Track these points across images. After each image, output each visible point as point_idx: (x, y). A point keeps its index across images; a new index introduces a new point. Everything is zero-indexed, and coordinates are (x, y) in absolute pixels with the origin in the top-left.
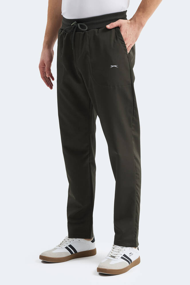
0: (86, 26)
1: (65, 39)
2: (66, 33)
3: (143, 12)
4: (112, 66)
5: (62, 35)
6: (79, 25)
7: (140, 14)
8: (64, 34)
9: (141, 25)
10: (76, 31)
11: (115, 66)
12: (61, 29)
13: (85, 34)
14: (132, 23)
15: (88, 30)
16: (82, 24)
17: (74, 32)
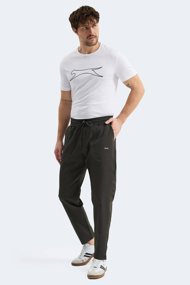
0: (91, 124)
1: (75, 132)
2: (76, 128)
4: (106, 148)
6: (87, 122)
8: (75, 129)
10: (84, 127)
11: (107, 148)
13: (90, 128)
14: (118, 120)
15: (92, 126)
16: (89, 122)
17: (83, 127)
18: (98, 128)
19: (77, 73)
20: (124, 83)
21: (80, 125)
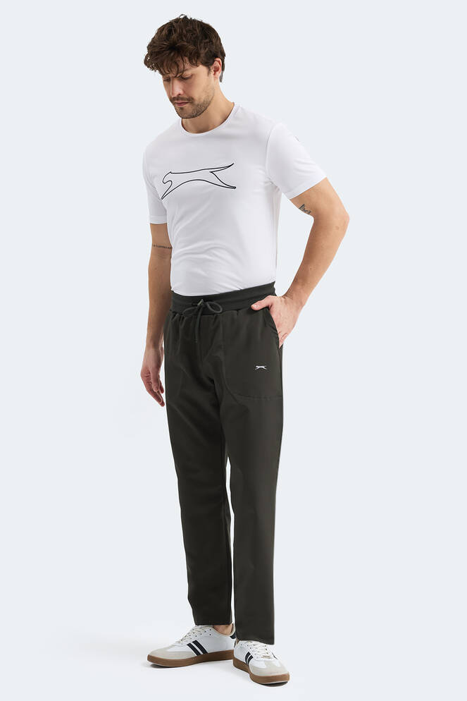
0: (220, 307)
1: (181, 327)
2: (183, 318)
3: (303, 285)
4: (258, 367)
5: (176, 321)
6: (208, 304)
7: (299, 287)
8: (181, 318)
9: (301, 304)
10: (202, 314)
11: (263, 367)
12: (173, 312)
13: (216, 318)
14: (286, 302)
15: (223, 312)
16: (214, 303)
17: (199, 316)
18: (236, 317)
19: (177, 180)
20: (294, 200)
21: (193, 310)
